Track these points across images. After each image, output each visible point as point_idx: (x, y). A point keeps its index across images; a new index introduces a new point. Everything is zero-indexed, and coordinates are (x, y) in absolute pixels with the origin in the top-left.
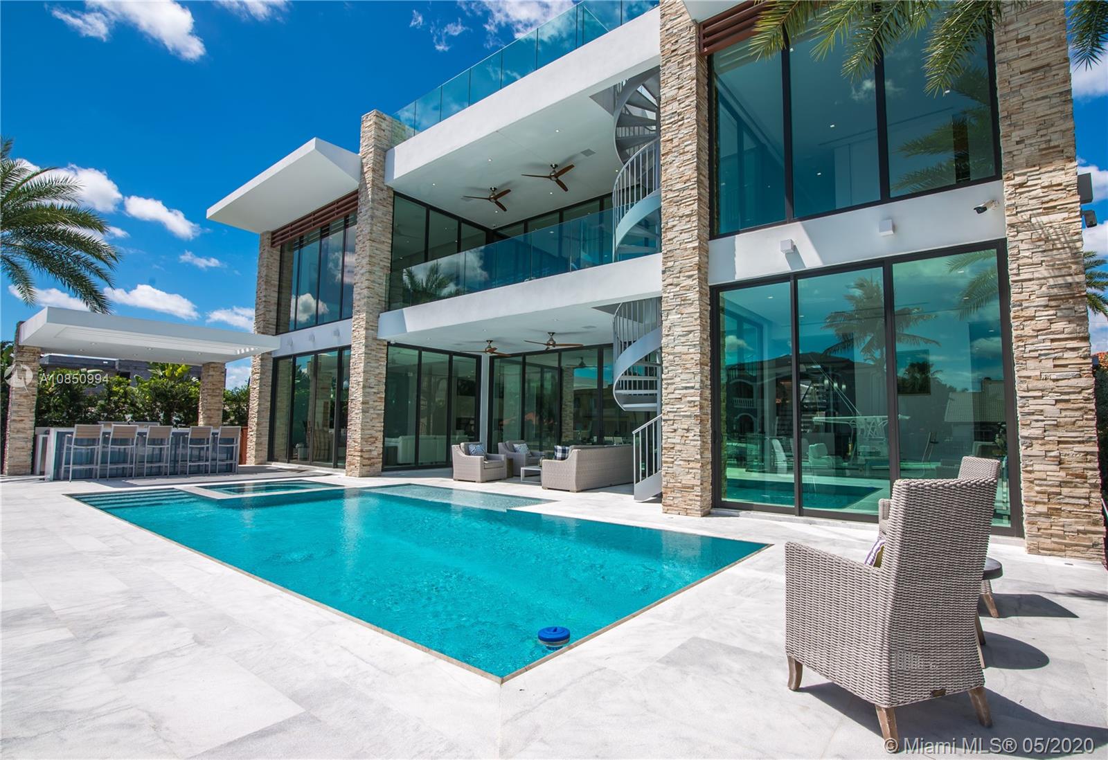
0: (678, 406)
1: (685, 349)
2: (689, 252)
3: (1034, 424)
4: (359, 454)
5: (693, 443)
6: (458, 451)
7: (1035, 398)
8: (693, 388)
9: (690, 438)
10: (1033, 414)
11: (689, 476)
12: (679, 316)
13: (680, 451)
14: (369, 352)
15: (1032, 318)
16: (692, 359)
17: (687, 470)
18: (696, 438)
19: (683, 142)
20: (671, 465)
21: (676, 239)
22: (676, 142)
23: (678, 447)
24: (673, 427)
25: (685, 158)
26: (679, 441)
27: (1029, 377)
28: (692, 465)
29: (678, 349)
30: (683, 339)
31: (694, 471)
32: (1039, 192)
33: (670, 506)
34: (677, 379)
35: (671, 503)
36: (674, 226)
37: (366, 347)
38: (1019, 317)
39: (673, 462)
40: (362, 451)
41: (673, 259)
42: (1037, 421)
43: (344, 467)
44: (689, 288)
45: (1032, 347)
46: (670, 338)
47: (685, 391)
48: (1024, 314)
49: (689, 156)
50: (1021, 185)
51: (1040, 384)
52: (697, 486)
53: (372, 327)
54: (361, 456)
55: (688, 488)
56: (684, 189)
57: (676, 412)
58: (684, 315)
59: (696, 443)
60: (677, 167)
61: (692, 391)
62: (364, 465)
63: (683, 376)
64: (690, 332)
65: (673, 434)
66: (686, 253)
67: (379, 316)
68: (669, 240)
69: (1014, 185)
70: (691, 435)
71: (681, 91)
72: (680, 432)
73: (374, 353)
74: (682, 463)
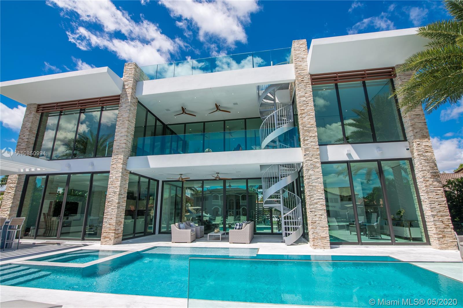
0: (316, 206)
1: (317, 184)
2: (315, 149)
3: (434, 211)
4: (114, 231)
5: (324, 220)
6: (174, 227)
7: (433, 203)
8: (322, 199)
9: (323, 218)
10: (433, 208)
11: (324, 233)
12: (313, 172)
13: (319, 223)
14: (123, 176)
15: (428, 181)
16: (321, 188)
17: (323, 231)
18: (325, 218)
19: (309, 111)
20: (315, 229)
21: (309, 144)
22: (306, 111)
23: (318, 222)
24: (315, 214)
25: (310, 117)
26: (317, 219)
27: (430, 197)
28: (324, 229)
29: (314, 184)
30: (316, 181)
31: (326, 231)
32: (423, 147)
33: (317, 246)
34: (315, 196)
35: (317, 244)
36: (308, 139)
37: (122, 173)
38: (425, 180)
39: (316, 228)
40: (115, 230)
41: (308, 151)
42: (435, 210)
43: (100, 240)
44: (317, 162)
45: (430, 189)
46: (310, 180)
47: (318, 200)
48: (426, 179)
49: (312, 116)
50: (419, 144)
51: (434, 200)
52: (328, 237)
53: (125, 163)
54: (115, 233)
55: (324, 238)
56: (311, 127)
57: (315, 208)
58: (315, 172)
59: (325, 220)
60: (307, 119)
61: (322, 200)
62: (115, 238)
63: (317, 194)
64: (319, 178)
65: (315, 217)
66: (314, 150)
67: (128, 158)
68: (306, 144)
69: (417, 144)
70: (323, 217)
71: (306, 94)
72: (318, 216)
73: (124, 177)
74: (320, 228)
